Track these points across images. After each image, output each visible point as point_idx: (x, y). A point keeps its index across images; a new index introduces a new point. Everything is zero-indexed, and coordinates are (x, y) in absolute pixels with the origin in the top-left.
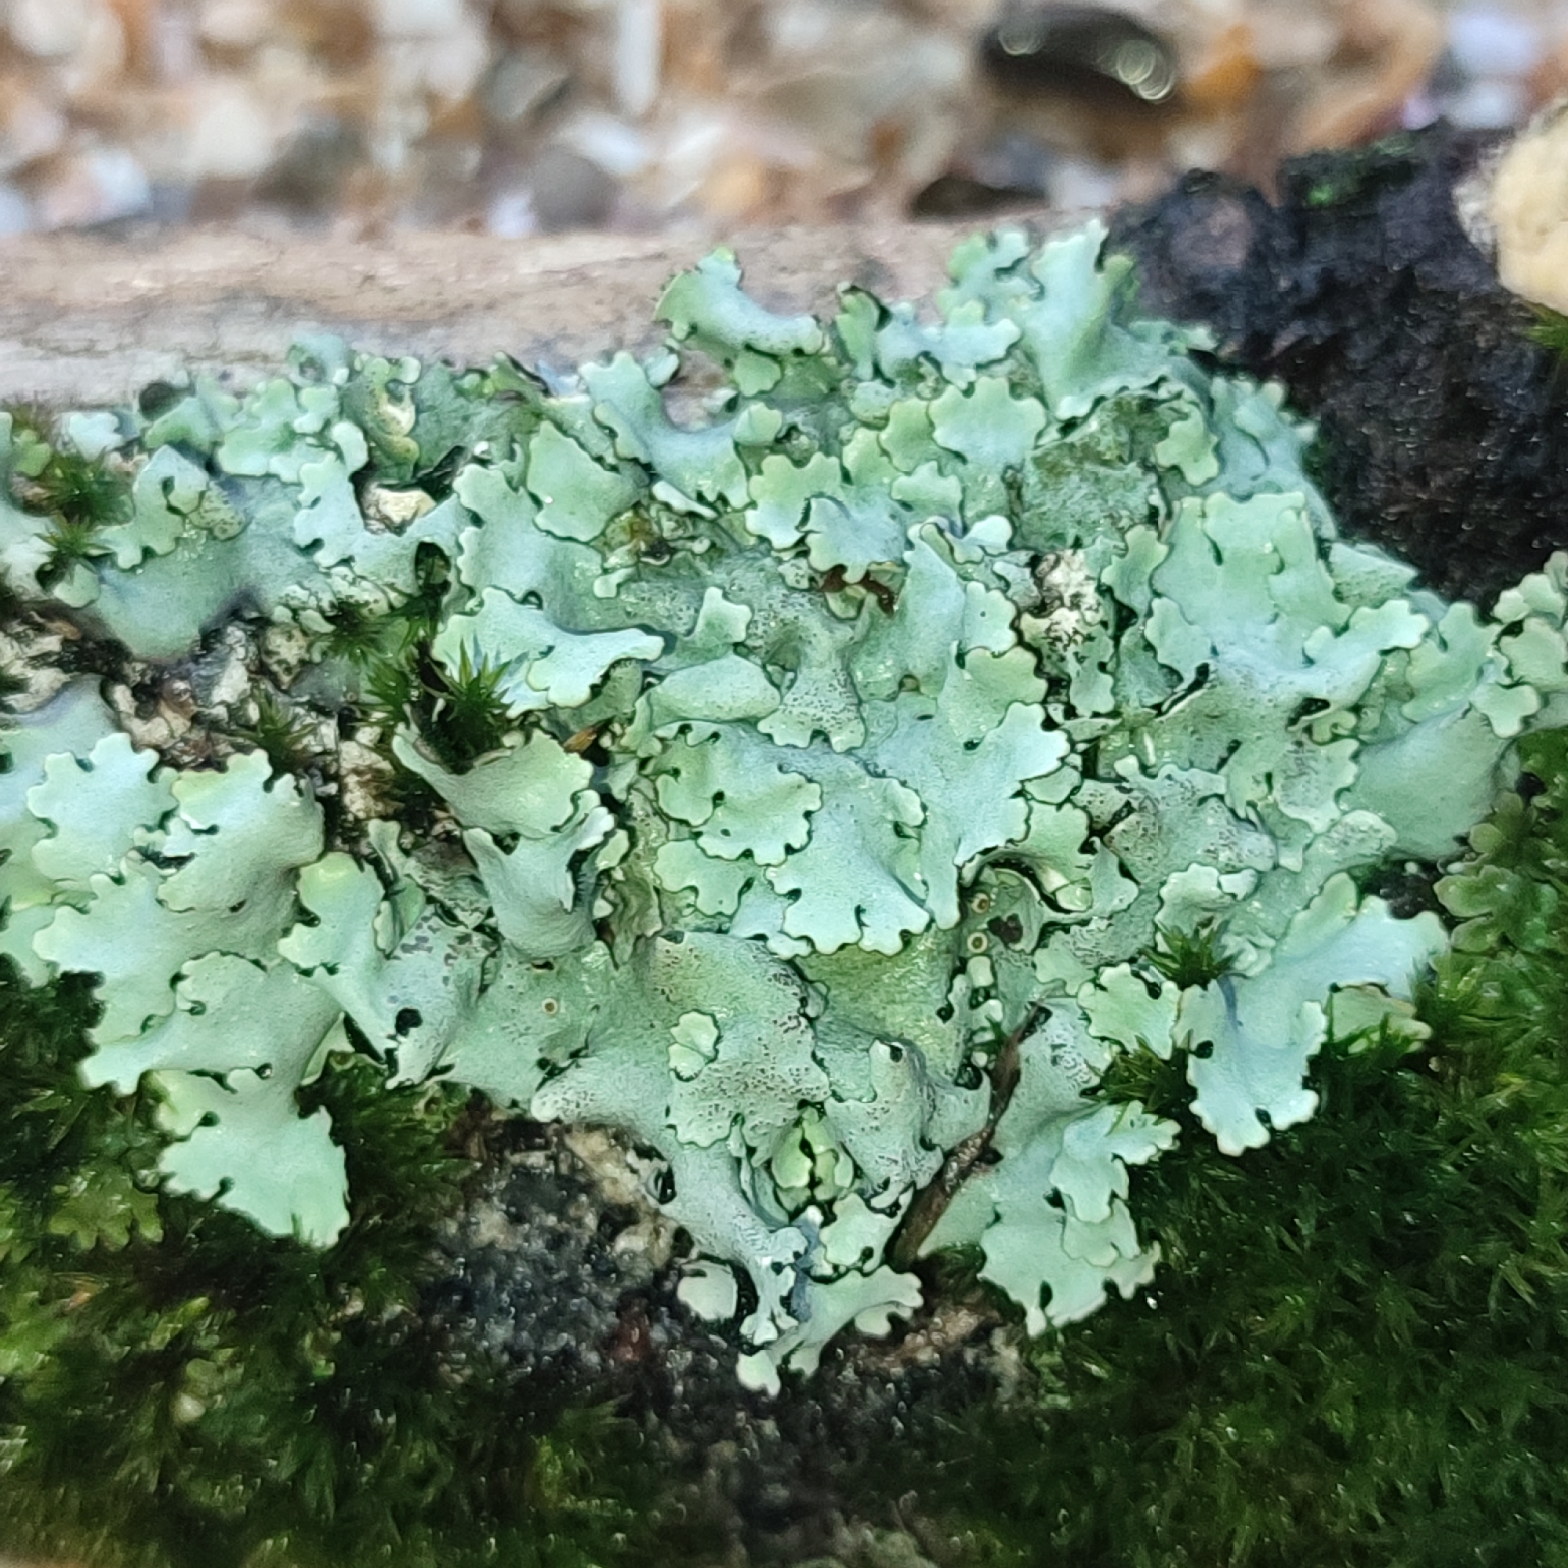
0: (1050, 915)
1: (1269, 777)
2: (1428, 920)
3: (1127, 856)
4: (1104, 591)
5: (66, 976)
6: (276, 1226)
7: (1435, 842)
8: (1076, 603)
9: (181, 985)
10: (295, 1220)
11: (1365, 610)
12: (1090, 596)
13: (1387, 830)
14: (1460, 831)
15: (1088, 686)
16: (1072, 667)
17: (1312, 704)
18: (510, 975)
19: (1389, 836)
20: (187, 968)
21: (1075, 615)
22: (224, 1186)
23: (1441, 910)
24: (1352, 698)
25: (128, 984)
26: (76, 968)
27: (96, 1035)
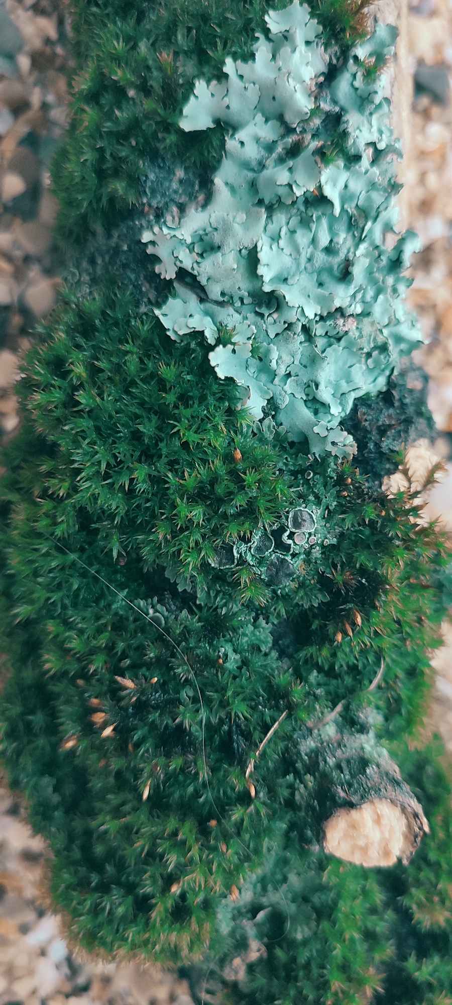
0: (266, 315)
1: (297, 376)
2: (262, 415)
3: (281, 336)
4: (346, 333)
5: (254, 54)
6: (186, 110)
7: (281, 417)
8: (344, 325)
9: (252, 85)
10: (187, 117)
11: (339, 401)
12: (346, 329)
13: (284, 406)
14: (284, 423)
15: (322, 327)
16: (328, 323)
17: (317, 386)
18: (250, 175)
19: (282, 406)
20: (257, 86)
21: (341, 325)
22: (196, 97)
23: (263, 419)
24: (318, 397)
25: (253, 70)
26: (257, 57)
27: (239, 62)
